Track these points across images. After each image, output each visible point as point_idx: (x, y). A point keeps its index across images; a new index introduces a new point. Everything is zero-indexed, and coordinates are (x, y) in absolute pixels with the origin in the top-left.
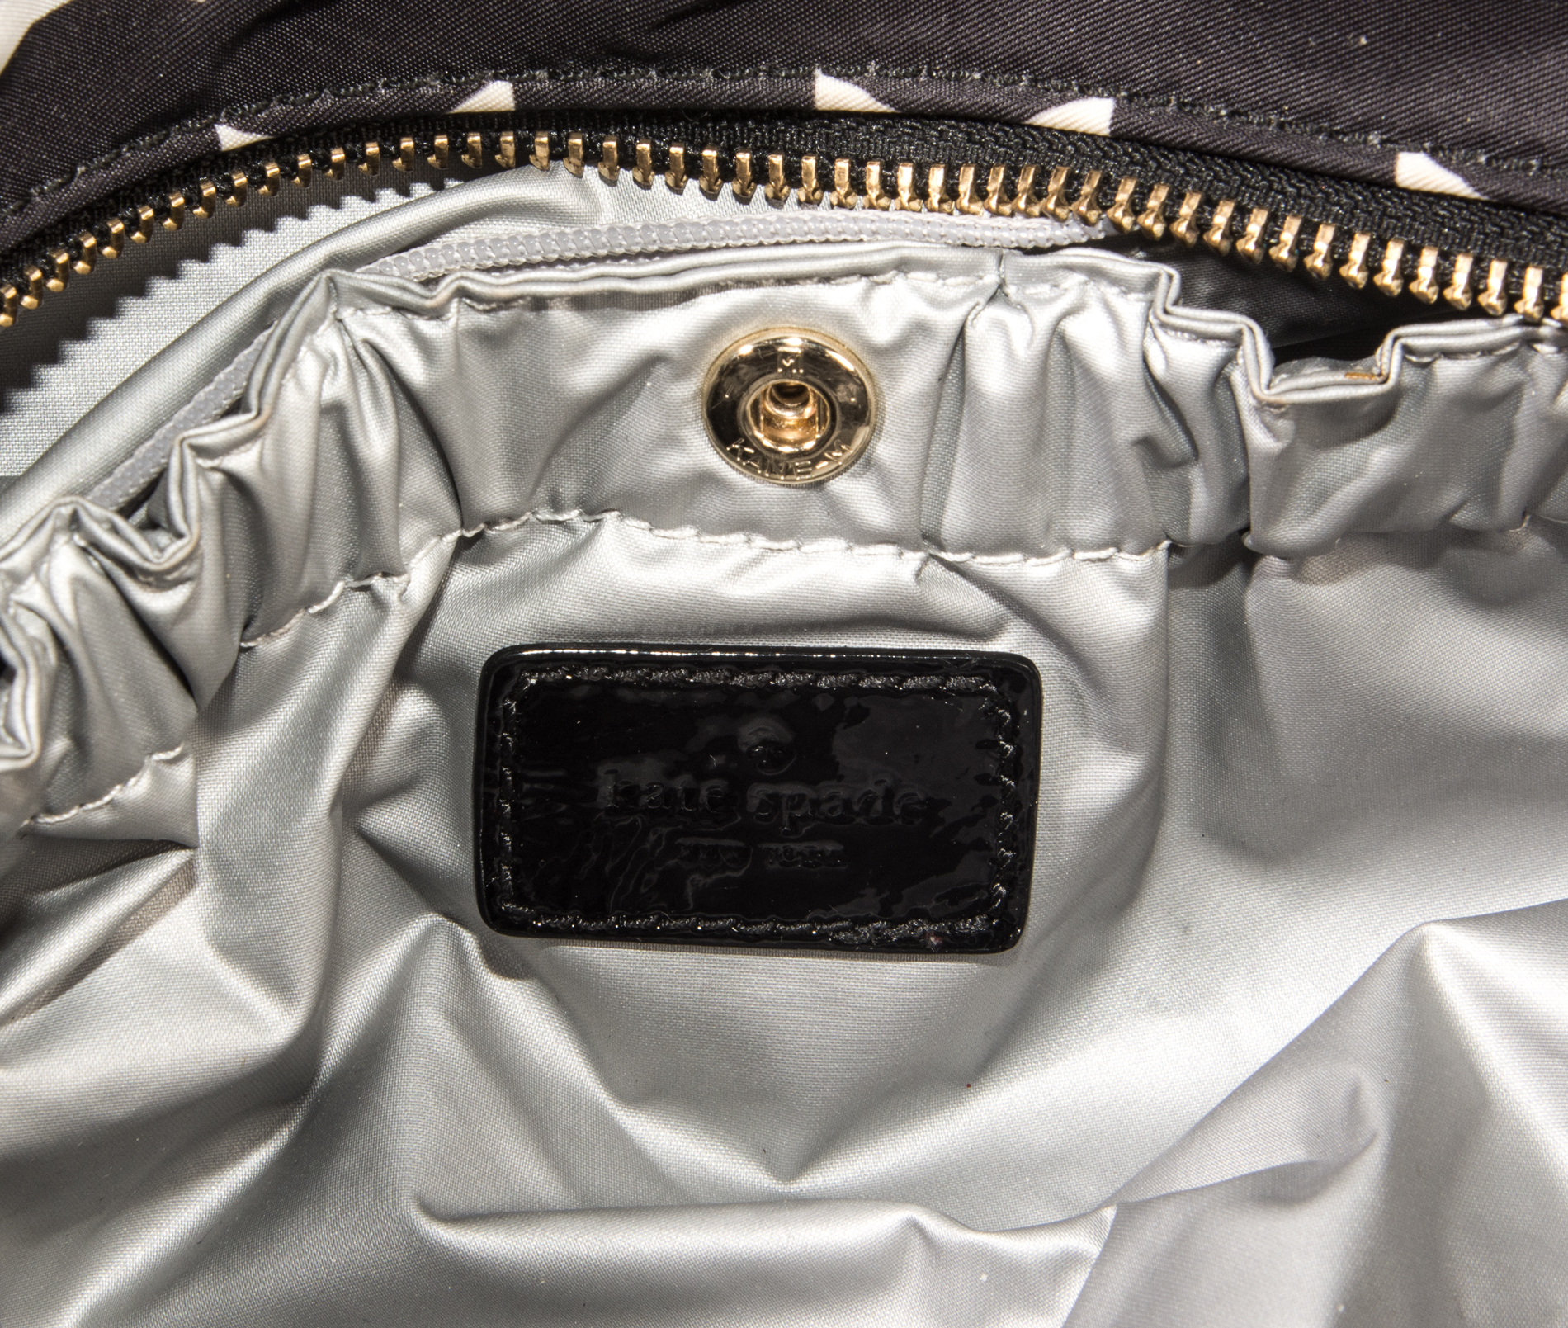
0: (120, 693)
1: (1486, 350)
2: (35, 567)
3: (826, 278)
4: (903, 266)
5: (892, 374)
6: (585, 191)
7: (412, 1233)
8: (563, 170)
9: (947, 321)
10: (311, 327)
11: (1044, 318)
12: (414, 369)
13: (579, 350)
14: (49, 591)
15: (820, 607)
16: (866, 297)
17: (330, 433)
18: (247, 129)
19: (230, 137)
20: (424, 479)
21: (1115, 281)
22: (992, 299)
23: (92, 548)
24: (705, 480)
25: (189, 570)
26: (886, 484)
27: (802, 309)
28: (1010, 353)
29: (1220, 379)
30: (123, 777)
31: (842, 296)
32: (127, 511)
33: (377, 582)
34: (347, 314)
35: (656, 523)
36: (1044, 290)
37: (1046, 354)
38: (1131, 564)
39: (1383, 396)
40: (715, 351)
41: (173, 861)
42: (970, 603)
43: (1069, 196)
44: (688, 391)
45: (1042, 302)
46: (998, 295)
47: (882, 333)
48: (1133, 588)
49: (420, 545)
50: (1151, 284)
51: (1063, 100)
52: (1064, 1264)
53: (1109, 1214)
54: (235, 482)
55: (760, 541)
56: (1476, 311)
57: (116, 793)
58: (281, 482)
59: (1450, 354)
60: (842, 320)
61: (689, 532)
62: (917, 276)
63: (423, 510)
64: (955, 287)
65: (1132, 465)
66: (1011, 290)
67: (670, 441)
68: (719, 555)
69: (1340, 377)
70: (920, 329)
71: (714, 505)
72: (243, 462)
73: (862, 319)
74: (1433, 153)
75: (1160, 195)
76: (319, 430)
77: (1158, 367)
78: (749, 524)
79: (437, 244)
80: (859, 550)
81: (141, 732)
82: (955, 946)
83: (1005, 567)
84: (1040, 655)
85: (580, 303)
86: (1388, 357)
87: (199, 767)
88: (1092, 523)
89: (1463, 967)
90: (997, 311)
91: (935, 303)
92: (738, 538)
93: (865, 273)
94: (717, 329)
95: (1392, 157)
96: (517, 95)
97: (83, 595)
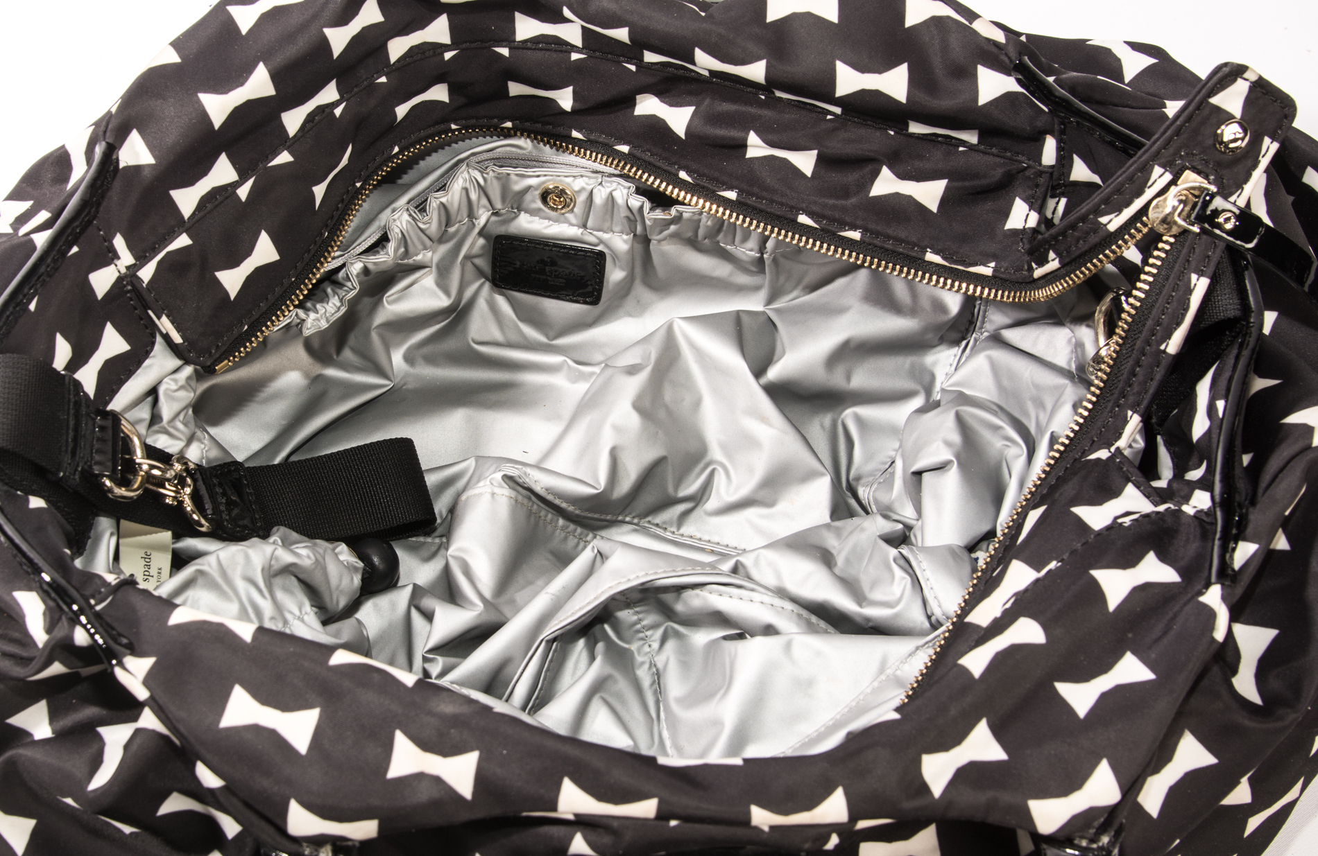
0: (416, 241)
1: (693, 213)
2: (398, 218)
3: (566, 177)
4: (582, 176)
5: (578, 196)
6: (526, 143)
7: (469, 345)
8: (523, 139)
9: (590, 188)
10: (462, 173)
11: (608, 190)
12: (482, 182)
13: (516, 183)
14: (401, 223)
15: (561, 237)
16: (574, 181)
17: (464, 192)
18: (457, 125)
19: (453, 127)
20: (484, 201)
21: (623, 186)
22: (599, 184)
23: (410, 215)
24: (540, 210)
25: (430, 221)
26: (576, 216)
27: (561, 181)
28: (601, 196)
29: (641, 208)
30: (417, 255)
31: (569, 180)
32: (416, 208)
33: (474, 220)
34: (470, 170)
35: (531, 215)
36: (609, 185)
37: (608, 198)
38: (625, 237)
39: (670, 219)
40: (543, 187)
41: (428, 269)
42: (592, 239)
43: (617, 165)
44: (537, 193)
45: (608, 187)
46: (601, 184)
47: (576, 188)
48: (625, 241)
49: (484, 213)
50: (629, 188)
51: (619, 145)
52: (592, 374)
53: (603, 365)
54: (442, 203)
55: (551, 222)
56: (690, 205)
57: (415, 258)
58: (452, 204)
59: (686, 212)
60: (569, 184)
61: (538, 218)
62: (584, 178)
63: (484, 207)
64: (592, 181)
65: (625, 221)
66: (603, 183)
67: (534, 201)
68: (543, 223)
69: (662, 214)
70: (583, 189)
71: (543, 214)
72: (444, 200)
73: (573, 185)
74: (687, 172)
75: (634, 169)
76: (461, 192)
77: (629, 204)
78: (549, 219)
79: (495, 151)
80: (571, 227)
81: (420, 247)
82: (585, 303)
83: (600, 234)
84: (606, 251)
85: (517, 175)
86: (673, 211)
87: (433, 253)
88: (617, 228)
89: (680, 328)
90: (600, 187)
91: (587, 184)
92: (547, 221)
93: (574, 177)
94: (544, 183)
95: (679, 171)
96: (513, 125)
97: (408, 223)
